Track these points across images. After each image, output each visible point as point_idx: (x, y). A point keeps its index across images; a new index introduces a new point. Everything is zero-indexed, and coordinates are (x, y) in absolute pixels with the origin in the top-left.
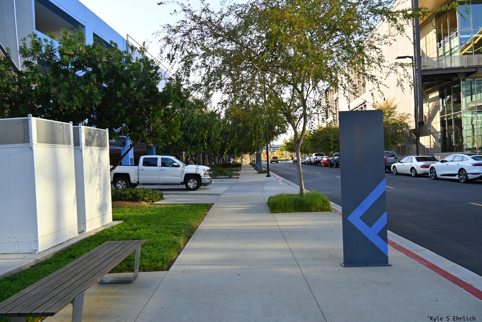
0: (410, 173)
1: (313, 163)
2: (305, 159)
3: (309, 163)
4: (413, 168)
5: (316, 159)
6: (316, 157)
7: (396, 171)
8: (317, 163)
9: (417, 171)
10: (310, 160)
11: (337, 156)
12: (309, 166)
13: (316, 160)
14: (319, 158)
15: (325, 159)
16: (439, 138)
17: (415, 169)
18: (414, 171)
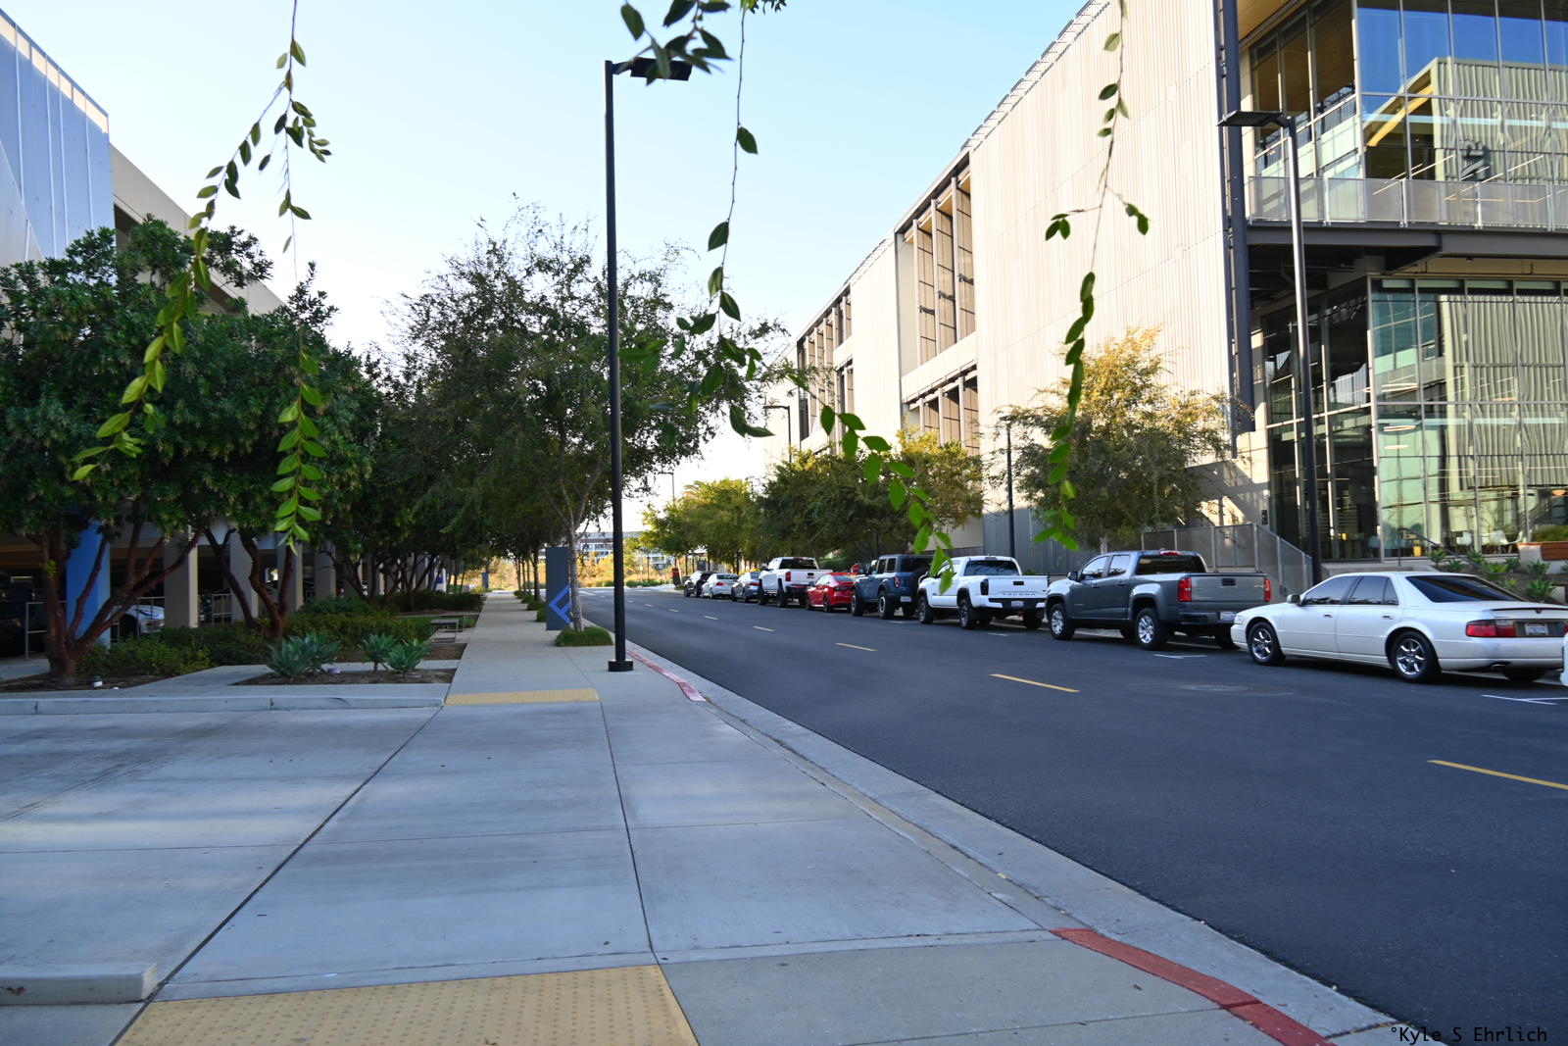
0: (1382, 659)
1: (773, 597)
2: (736, 579)
3: (754, 597)
4: (1402, 637)
5: (788, 579)
6: (788, 574)
7: (1275, 645)
8: (793, 598)
9: (1439, 652)
10: (760, 584)
11: (891, 569)
12: (755, 610)
13: (785, 584)
14: (799, 576)
15: (826, 579)
16: (1261, 509)
17: (1425, 641)
18: (1413, 650)
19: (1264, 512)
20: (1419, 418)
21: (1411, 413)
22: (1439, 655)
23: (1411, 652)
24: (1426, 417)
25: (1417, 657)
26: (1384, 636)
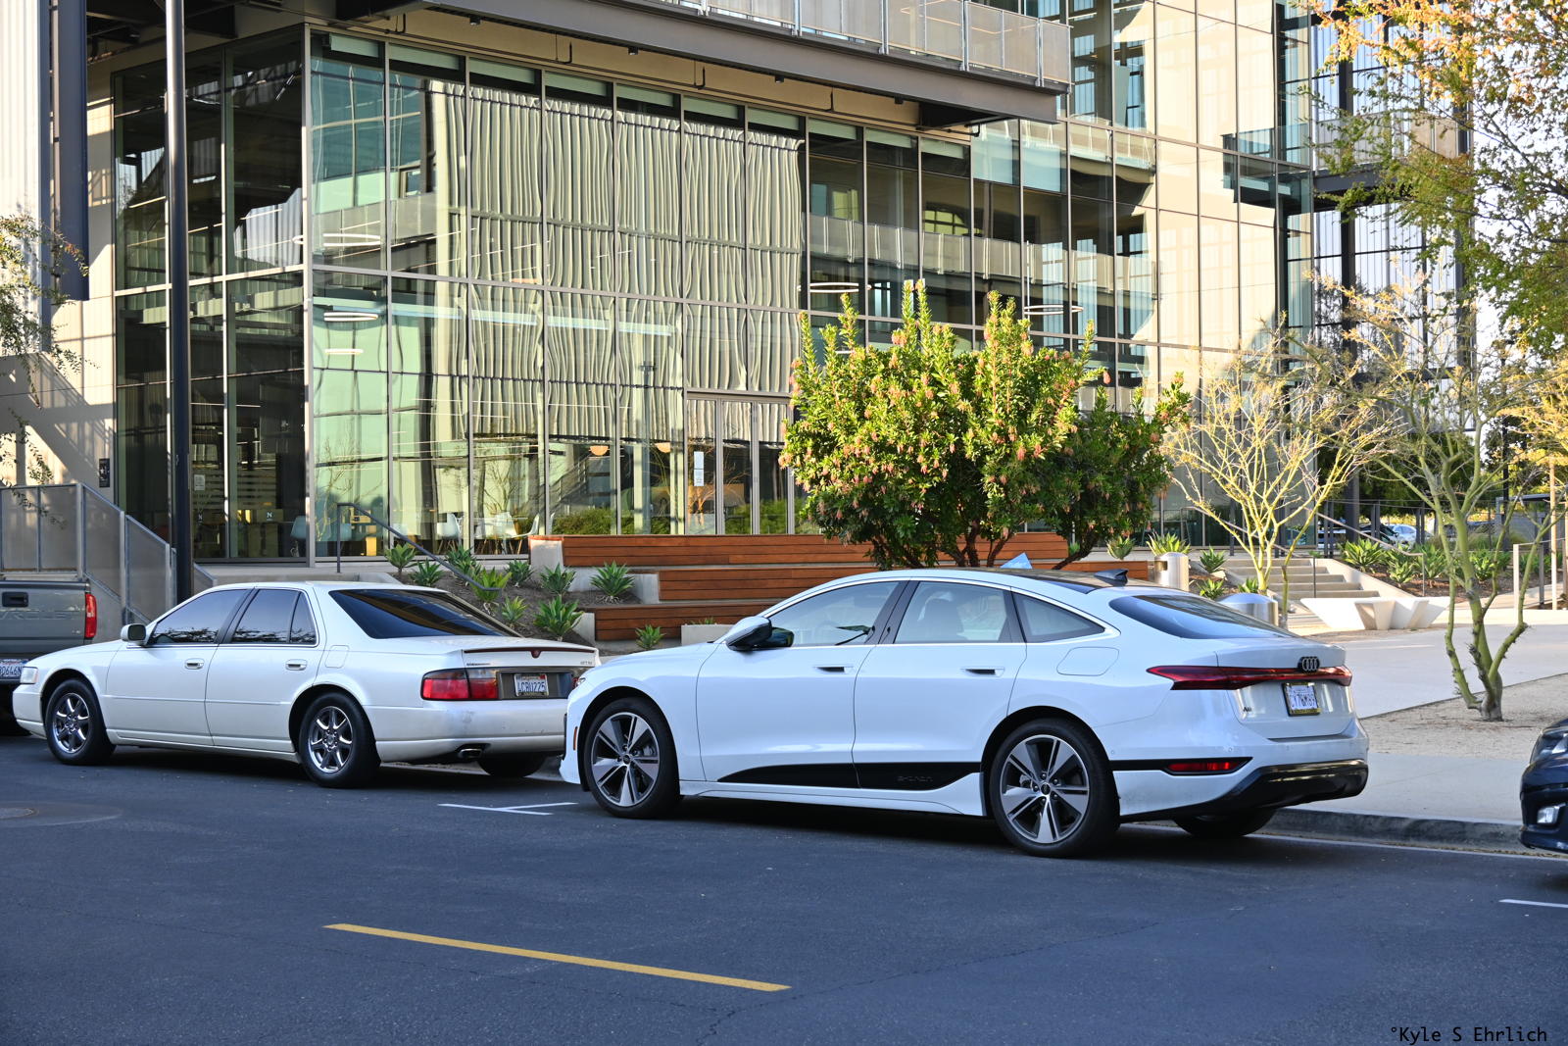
0: (282, 746)
4: (319, 703)
7: (96, 725)
9: (377, 728)
16: (99, 456)
17: (355, 710)
18: (335, 727)
19: (104, 463)
20: (383, 300)
21: (370, 292)
22: (376, 736)
23: (332, 731)
24: (394, 301)
25: (341, 739)
26: (290, 703)
